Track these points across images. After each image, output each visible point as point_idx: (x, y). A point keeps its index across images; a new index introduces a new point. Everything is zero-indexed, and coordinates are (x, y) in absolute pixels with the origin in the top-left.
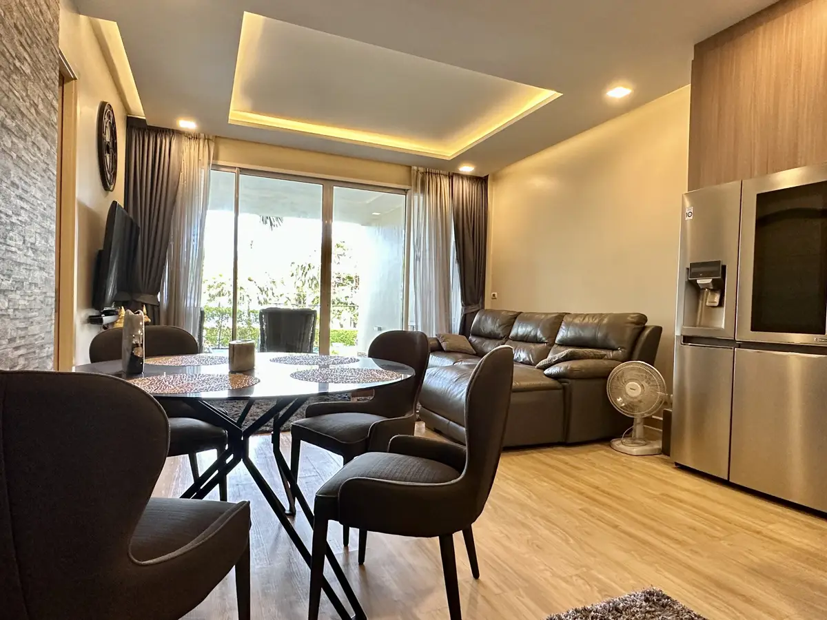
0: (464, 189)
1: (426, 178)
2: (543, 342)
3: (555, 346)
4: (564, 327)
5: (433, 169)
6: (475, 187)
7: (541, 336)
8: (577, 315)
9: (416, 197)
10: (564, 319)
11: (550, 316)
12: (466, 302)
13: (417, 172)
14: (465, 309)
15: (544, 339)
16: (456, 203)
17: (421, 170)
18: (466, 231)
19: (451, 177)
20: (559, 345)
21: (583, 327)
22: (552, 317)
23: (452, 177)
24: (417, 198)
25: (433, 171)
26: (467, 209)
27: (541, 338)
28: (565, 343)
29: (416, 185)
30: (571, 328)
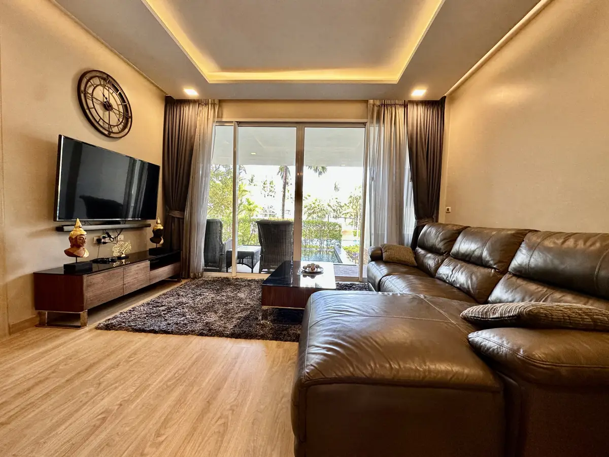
0: (417, 114)
1: (381, 111)
2: (490, 267)
3: (507, 276)
4: (524, 251)
5: (389, 99)
6: (430, 112)
7: (488, 258)
8: (550, 235)
9: (372, 129)
10: (526, 240)
11: (503, 233)
12: (419, 216)
13: (373, 105)
14: (418, 222)
15: (491, 262)
16: (410, 128)
17: (378, 103)
18: (420, 153)
19: (405, 106)
20: (514, 275)
21: (562, 254)
22: (508, 235)
23: (407, 105)
24: (374, 129)
25: (389, 102)
26: (421, 134)
27: (488, 261)
28: (525, 274)
29: (372, 117)
30: (536, 253)
